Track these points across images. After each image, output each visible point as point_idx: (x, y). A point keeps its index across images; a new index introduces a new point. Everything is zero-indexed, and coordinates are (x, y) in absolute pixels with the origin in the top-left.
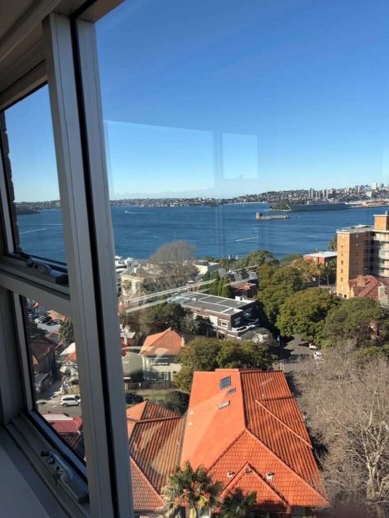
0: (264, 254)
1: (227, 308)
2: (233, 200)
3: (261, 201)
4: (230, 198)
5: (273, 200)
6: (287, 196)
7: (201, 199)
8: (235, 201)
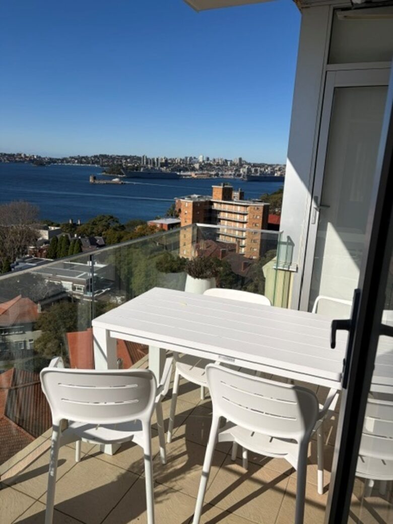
0: (109, 219)
1: (81, 273)
2: (63, 160)
3: (93, 163)
4: (58, 157)
5: (106, 164)
6: (121, 161)
7: (25, 155)
8: (65, 161)
